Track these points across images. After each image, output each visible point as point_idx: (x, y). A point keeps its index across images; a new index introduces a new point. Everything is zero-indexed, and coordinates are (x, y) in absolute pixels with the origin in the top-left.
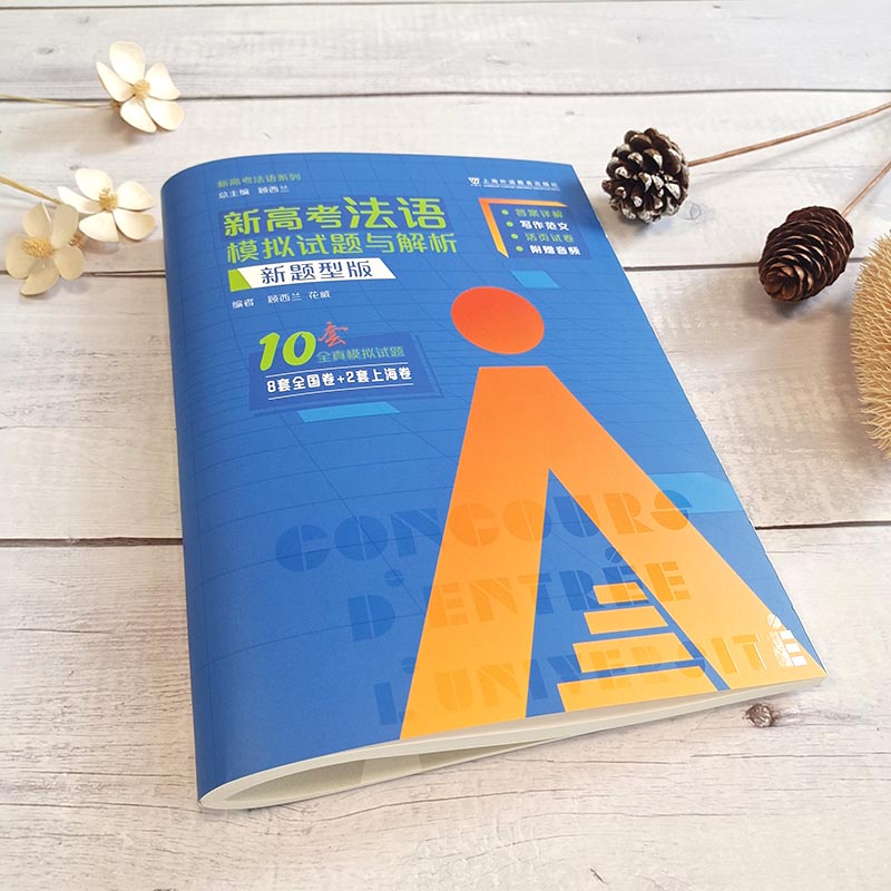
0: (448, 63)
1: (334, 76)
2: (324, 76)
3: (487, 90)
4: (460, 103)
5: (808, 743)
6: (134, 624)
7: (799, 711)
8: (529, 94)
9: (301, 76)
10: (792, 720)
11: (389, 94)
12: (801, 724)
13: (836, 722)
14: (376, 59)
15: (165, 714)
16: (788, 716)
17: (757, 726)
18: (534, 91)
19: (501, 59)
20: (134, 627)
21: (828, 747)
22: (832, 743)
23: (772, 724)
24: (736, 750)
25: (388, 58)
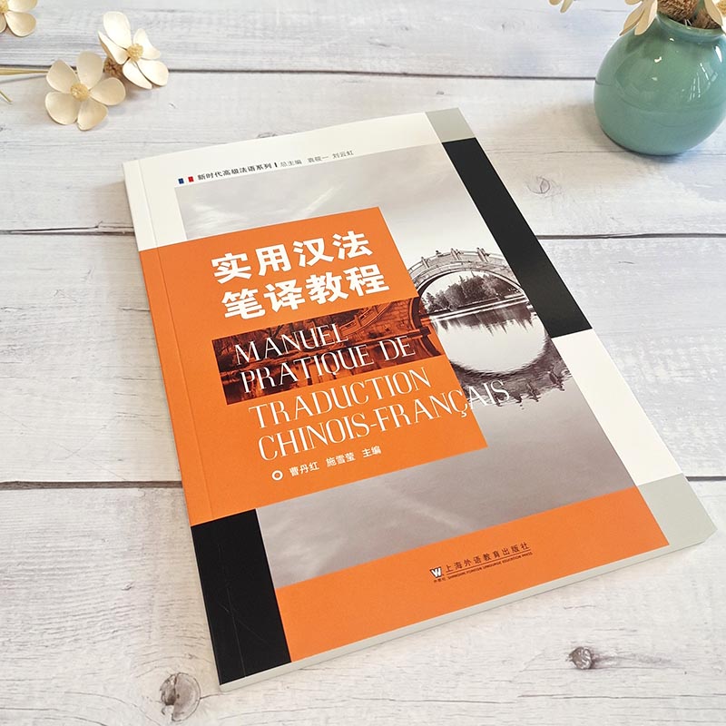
0: (336, 44)
1: (235, 52)
2: (226, 53)
3: (369, 70)
4: (345, 81)
5: (624, 685)
6: (24, 564)
7: (616, 655)
8: (406, 74)
9: (206, 52)
10: (610, 663)
11: (282, 72)
12: (618, 667)
13: (649, 665)
14: (272, 38)
15: (47, 650)
16: (607, 659)
17: (578, 668)
18: (410, 72)
19: (383, 42)
20: (25, 567)
21: (641, 690)
22: (644, 685)
23: (592, 667)
24: (559, 691)
25: (283, 38)
